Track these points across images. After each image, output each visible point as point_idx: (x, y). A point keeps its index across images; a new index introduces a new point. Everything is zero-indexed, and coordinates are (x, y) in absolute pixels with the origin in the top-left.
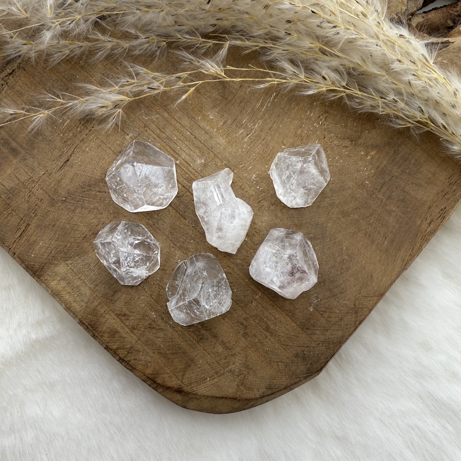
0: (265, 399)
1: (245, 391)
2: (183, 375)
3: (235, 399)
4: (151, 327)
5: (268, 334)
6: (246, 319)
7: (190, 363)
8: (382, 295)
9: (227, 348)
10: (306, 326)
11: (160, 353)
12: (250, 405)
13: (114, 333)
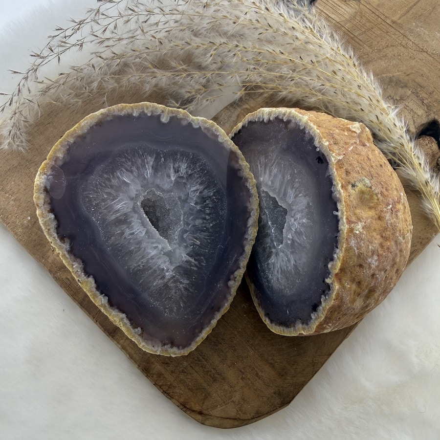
0: (254, 420)
1: (241, 415)
2: (203, 403)
3: (236, 419)
4: (183, 371)
5: (257, 378)
6: (244, 368)
7: (207, 396)
8: (331, 354)
9: (231, 387)
10: (282, 374)
11: (189, 389)
12: (244, 423)
13: (160, 375)
